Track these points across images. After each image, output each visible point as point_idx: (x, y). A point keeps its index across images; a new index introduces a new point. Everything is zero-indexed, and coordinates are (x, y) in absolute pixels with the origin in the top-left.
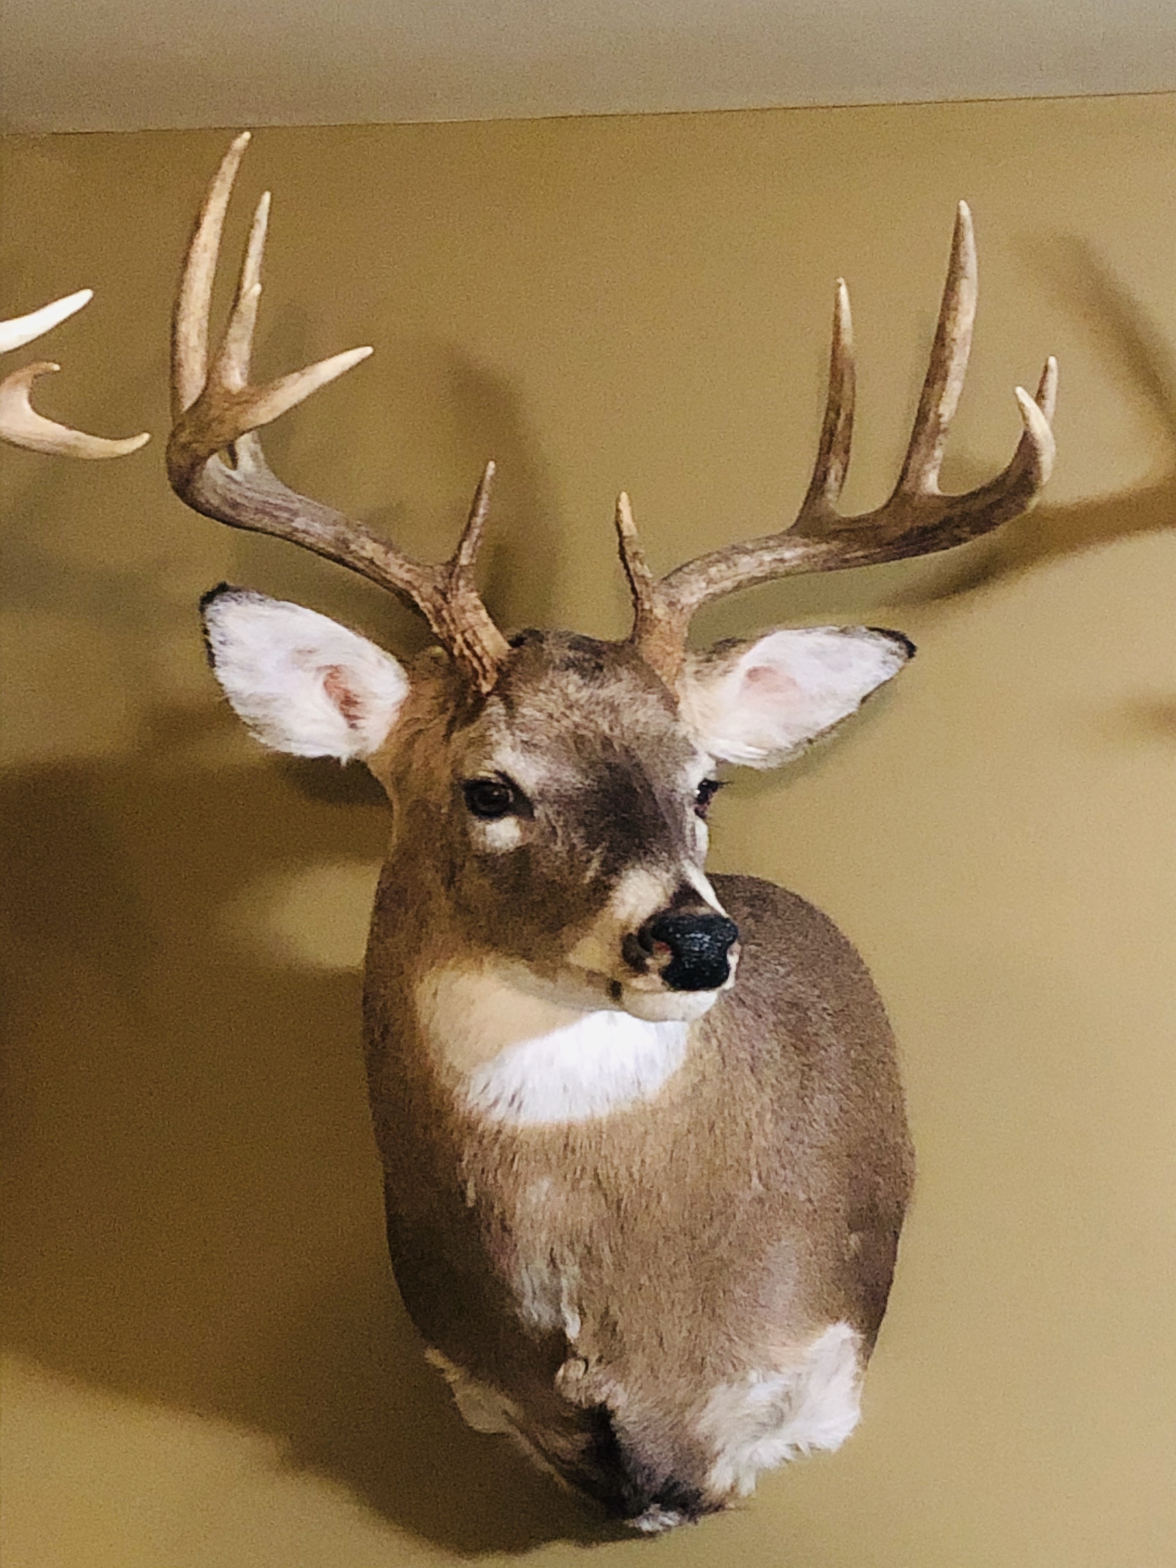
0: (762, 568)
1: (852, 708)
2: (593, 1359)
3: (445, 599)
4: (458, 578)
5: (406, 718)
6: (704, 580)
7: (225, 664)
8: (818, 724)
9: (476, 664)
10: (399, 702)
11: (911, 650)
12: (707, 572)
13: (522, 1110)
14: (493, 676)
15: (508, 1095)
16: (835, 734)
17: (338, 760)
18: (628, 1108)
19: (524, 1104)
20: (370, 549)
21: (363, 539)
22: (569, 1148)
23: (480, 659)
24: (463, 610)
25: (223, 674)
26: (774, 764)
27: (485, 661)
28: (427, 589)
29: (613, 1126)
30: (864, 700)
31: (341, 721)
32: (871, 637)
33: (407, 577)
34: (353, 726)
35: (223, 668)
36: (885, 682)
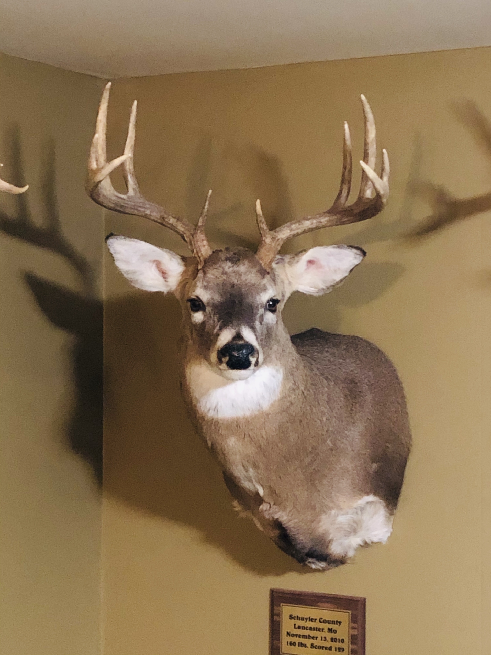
0: (312, 225)
1: (346, 274)
2: (272, 503)
3: (193, 236)
4: (198, 230)
5: (184, 278)
6: (289, 229)
7: (118, 260)
8: (335, 280)
9: (198, 259)
10: (180, 273)
11: (364, 253)
12: (291, 227)
13: (219, 412)
14: (203, 263)
15: (214, 407)
16: (342, 283)
17: (163, 293)
18: (257, 413)
19: (219, 411)
20: (172, 221)
21: (170, 217)
22: (238, 427)
23: (200, 258)
24: (197, 241)
25: (118, 264)
26: (321, 294)
27: (201, 258)
28: (188, 234)
29: (253, 419)
30: (351, 271)
31: (161, 279)
32: (349, 249)
33: (183, 229)
34: (166, 281)
35: (118, 261)
36: (357, 265)
